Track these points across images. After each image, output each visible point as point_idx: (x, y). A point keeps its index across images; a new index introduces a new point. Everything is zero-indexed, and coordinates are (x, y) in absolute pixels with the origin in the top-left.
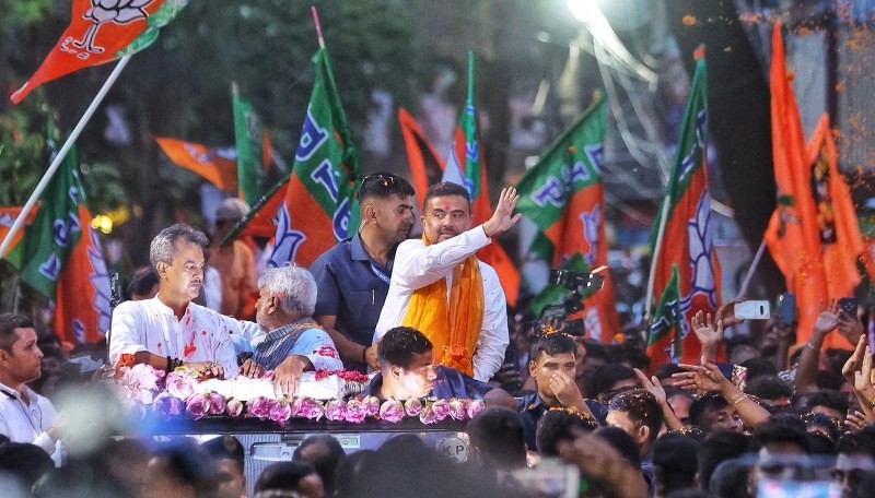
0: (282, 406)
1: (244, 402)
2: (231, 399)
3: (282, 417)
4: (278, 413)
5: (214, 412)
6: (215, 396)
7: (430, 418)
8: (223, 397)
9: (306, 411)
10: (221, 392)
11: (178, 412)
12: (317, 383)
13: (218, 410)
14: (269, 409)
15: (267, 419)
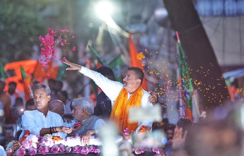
0: (85, 149)
1: (72, 147)
2: (67, 146)
3: (85, 153)
4: (84, 151)
5: (61, 151)
6: (61, 146)
7: (139, 152)
8: (64, 146)
9: (94, 150)
10: (63, 144)
11: (48, 151)
12: (95, 140)
13: (62, 150)
14: (81, 150)
15: (80, 153)
